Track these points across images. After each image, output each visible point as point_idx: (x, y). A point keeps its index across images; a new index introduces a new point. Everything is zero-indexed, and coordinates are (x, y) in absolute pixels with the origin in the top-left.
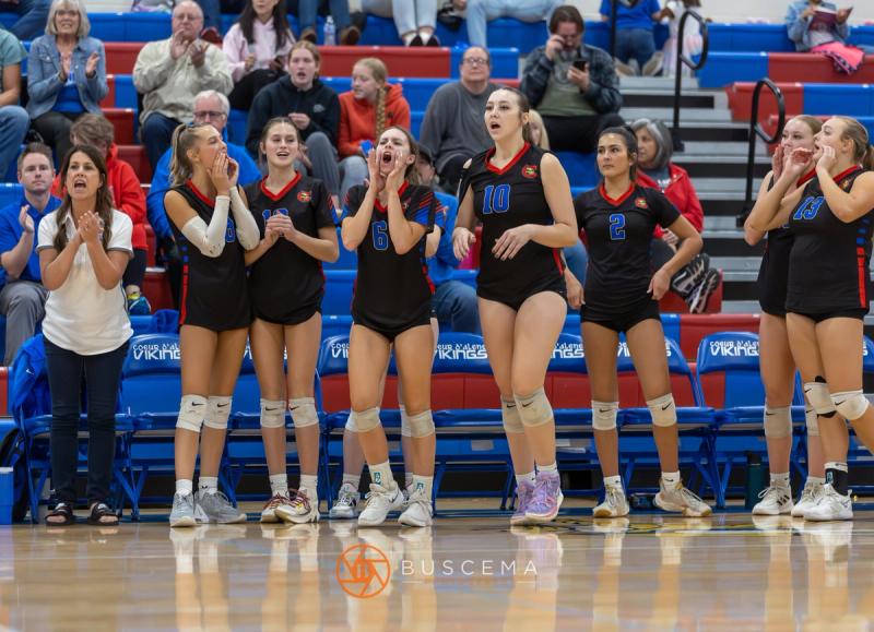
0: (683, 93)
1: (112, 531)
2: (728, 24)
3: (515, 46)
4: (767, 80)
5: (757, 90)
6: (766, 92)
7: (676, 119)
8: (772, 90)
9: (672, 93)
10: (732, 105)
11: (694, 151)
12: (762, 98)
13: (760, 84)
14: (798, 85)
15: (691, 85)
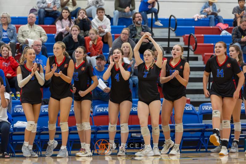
0: (171, 37)
1: (8, 160)
2: (184, 18)
3: (125, 25)
4: (192, 34)
5: (190, 37)
6: (192, 37)
7: (169, 45)
9: (167, 37)
10: (185, 41)
12: (191, 39)
13: (191, 35)
14: (202, 35)
15: (173, 35)
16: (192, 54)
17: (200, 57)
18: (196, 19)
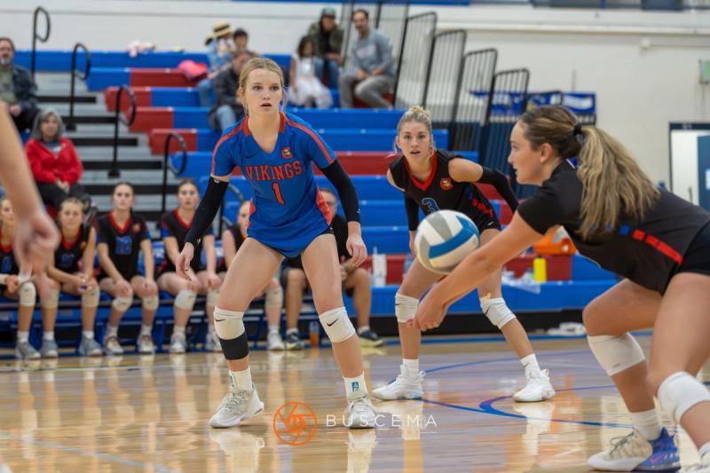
0: (76, 94)
4: (125, 86)
5: (119, 93)
6: (125, 93)
7: (72, 111)
8: (127, 93)
9: (68, 94)
10: (108, 101)
11: (83, 131)
12: (123, 98)
13: (121, 89)
14: (149, 90)
15: (81, 89)
16: (124, 131)
17: (143, 138)
18: (133, 53)
